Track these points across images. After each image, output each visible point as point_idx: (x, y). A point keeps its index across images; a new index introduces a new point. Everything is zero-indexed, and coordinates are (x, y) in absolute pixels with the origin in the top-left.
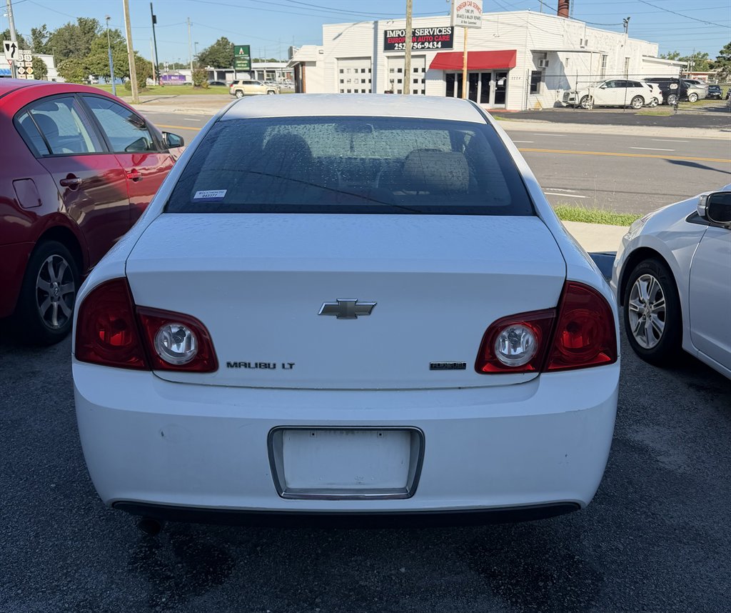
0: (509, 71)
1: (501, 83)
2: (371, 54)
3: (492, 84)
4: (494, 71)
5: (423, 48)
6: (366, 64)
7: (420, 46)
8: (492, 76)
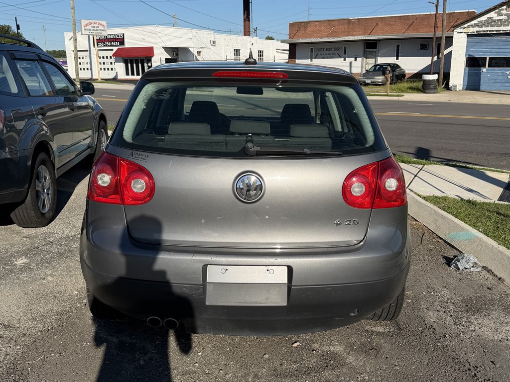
0: (151, 58)
1: (150, 64)
2: (88, 49)
3: (146, 65)
4: (146, 58)
5: (111, 45)
6: (87, 53)
7: (110, 44)
8: (145, 61)
